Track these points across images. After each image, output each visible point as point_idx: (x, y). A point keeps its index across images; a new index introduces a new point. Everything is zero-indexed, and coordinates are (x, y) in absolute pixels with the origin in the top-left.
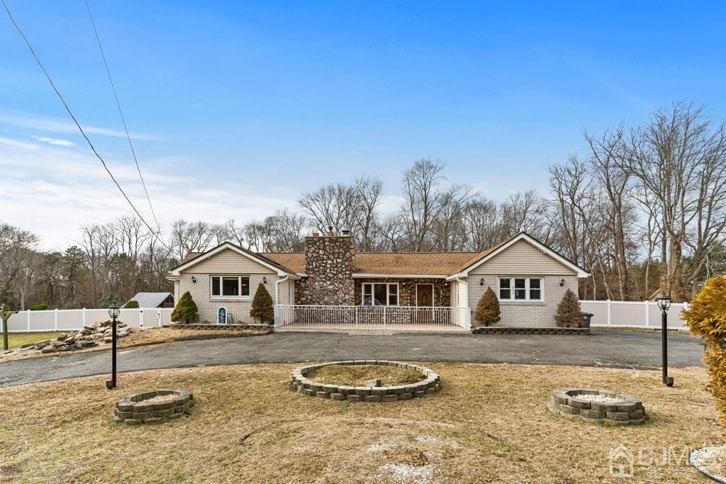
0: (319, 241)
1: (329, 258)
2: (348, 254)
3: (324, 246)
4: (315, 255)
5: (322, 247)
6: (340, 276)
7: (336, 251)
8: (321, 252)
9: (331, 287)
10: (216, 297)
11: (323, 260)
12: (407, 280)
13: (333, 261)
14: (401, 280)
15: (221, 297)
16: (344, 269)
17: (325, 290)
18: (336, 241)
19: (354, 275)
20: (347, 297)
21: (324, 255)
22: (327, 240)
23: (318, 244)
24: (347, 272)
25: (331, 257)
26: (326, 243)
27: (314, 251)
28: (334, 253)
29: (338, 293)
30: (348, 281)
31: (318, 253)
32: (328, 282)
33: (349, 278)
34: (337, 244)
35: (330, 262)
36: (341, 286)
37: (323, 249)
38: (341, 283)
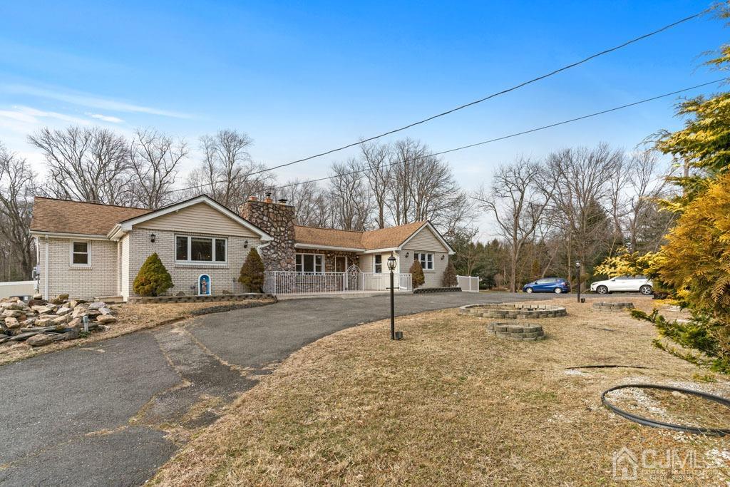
0: (263, 207)
1: (273, 226)
2: (290, 223)
3: (268, 212)
4: (259, 221)
5: (266, 213)
6: (283, 244)
7: (280, 219)
8: (265, 218)
9: (275, 256)
10: (182, 263)
11: (267, 227)
12: (330, 252)
13: (277, 229)
14: (326, 252)
15: (189, 262)
16: (287, 238)
17: (269, 259)
18: (280, 209)
19: (296, 245)
20: (289, 266)
21: (268, 221)
22: (271, 206)
23: (262, 209)
24: (290, 242)
25: (275, 224)
26: (271, 210)
27: (258, 217)
28: (277, 221)
29: (281, 262)
30: (291, 250)
31: (262, 219)
32: (272, 251)
33: (291, 248)
34: (281, 212)
35: (273, 230)
36: (284, 255)
37: (267, 216)
38: (283, 252)
